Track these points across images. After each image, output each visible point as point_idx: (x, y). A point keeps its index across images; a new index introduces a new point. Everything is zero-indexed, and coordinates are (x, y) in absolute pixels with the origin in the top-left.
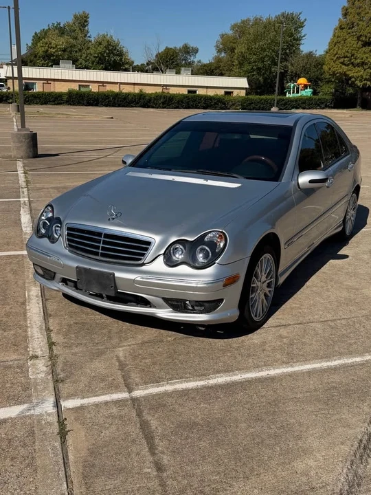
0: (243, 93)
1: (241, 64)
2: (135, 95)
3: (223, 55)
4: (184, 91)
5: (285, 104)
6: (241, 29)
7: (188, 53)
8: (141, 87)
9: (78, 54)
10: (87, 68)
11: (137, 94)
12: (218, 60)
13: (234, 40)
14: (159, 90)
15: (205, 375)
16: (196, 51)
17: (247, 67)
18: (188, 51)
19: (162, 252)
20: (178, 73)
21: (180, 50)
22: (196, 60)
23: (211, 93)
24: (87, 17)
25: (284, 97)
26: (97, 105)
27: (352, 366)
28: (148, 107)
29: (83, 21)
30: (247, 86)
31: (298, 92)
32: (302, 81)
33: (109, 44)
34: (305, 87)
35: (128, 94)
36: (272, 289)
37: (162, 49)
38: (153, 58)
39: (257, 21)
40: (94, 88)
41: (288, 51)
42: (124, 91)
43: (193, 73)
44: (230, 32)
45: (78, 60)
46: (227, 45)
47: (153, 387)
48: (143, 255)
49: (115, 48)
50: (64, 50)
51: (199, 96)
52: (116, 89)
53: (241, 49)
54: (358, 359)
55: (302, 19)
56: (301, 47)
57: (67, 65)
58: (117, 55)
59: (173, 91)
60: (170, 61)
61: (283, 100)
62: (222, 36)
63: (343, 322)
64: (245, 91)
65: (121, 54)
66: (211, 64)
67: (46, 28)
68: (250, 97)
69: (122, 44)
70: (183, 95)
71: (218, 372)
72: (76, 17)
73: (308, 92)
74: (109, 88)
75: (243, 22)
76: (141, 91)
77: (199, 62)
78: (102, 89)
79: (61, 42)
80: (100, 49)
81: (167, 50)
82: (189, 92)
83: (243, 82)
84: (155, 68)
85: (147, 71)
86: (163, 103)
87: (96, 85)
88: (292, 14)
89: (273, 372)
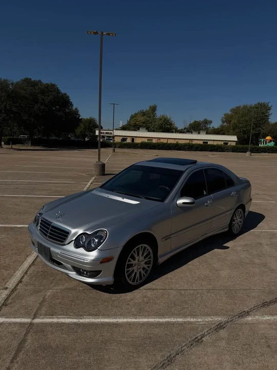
0: (234, 144)
1: (234, 129)
2: (173, 144)
3: (225, 124)
4: (201, 143)
5: (257, 150)
6: (235, 111)
7: (206, 123)
8: (177, 140)
9: (150, 124)
10: (154, 131)
11: (175, 144)
12: (222, 126)
13: (231, 117)
14: (188, 141)
15: (81, 316)
16: (211, 122)
17: (237, 130)
18: (206, 122)
19: (74, 239)
20: (199, 133)
21: (202, 122)
22: (211, 127)
23: (215, 143)
24: (156, 107)
25: (257, 147)
26: (154, 149)
27: (173, 324)
28: (180, 150)
29: (154, 109)
30: (237, 140)
31: (266, 144)
32: (269, 138)
33: (165, 120)
34: (271, 141)
35: (170, 144)
36: (151, 265)
37: (192, 122)
38: (187, 126)
39: (245, 107)
40: (154, 141)
41: (261, 122)
42: (169, 142)
43: (207, 133)
44: (229, 113)
45: (149, 127)
46: (227, 119)
47: (47, 318)
48: (65, 239)
49: (168, 121)
50: (144, 123)
51: (209, 145)
52: (165, 141)
53: (234, 121)
54: (180, 320)
55: (270, 105)
56: (269, 120)
57: (143, 130)
58: (169, 125)
59: (194, 142)
60: (196, 127)
61: (256, 148)
62: (225, 115)
63: (192, 292)
64: (235, 143)
65: (171, 124)
66: (218, 129)
67: (137, 112)
68: (237, 146)
69: (172, 120)
70: (200, 145)
71: (90, 315)
72: (150, 107)
73: (272, 144)
74: (162, 141)
75: (237, 108)
76: (177, 142)
77: (213, 127)
78: (159, 141)
79: (142, 119)
80: (160, 122)
81: (195, 122)
82: (204, 142)
83: (235, 138)
84: (188, 130)
85: (184, 133)
86: (188, 148)
87: (156, 139)
88: (264, 103)
89: (121, 320)
